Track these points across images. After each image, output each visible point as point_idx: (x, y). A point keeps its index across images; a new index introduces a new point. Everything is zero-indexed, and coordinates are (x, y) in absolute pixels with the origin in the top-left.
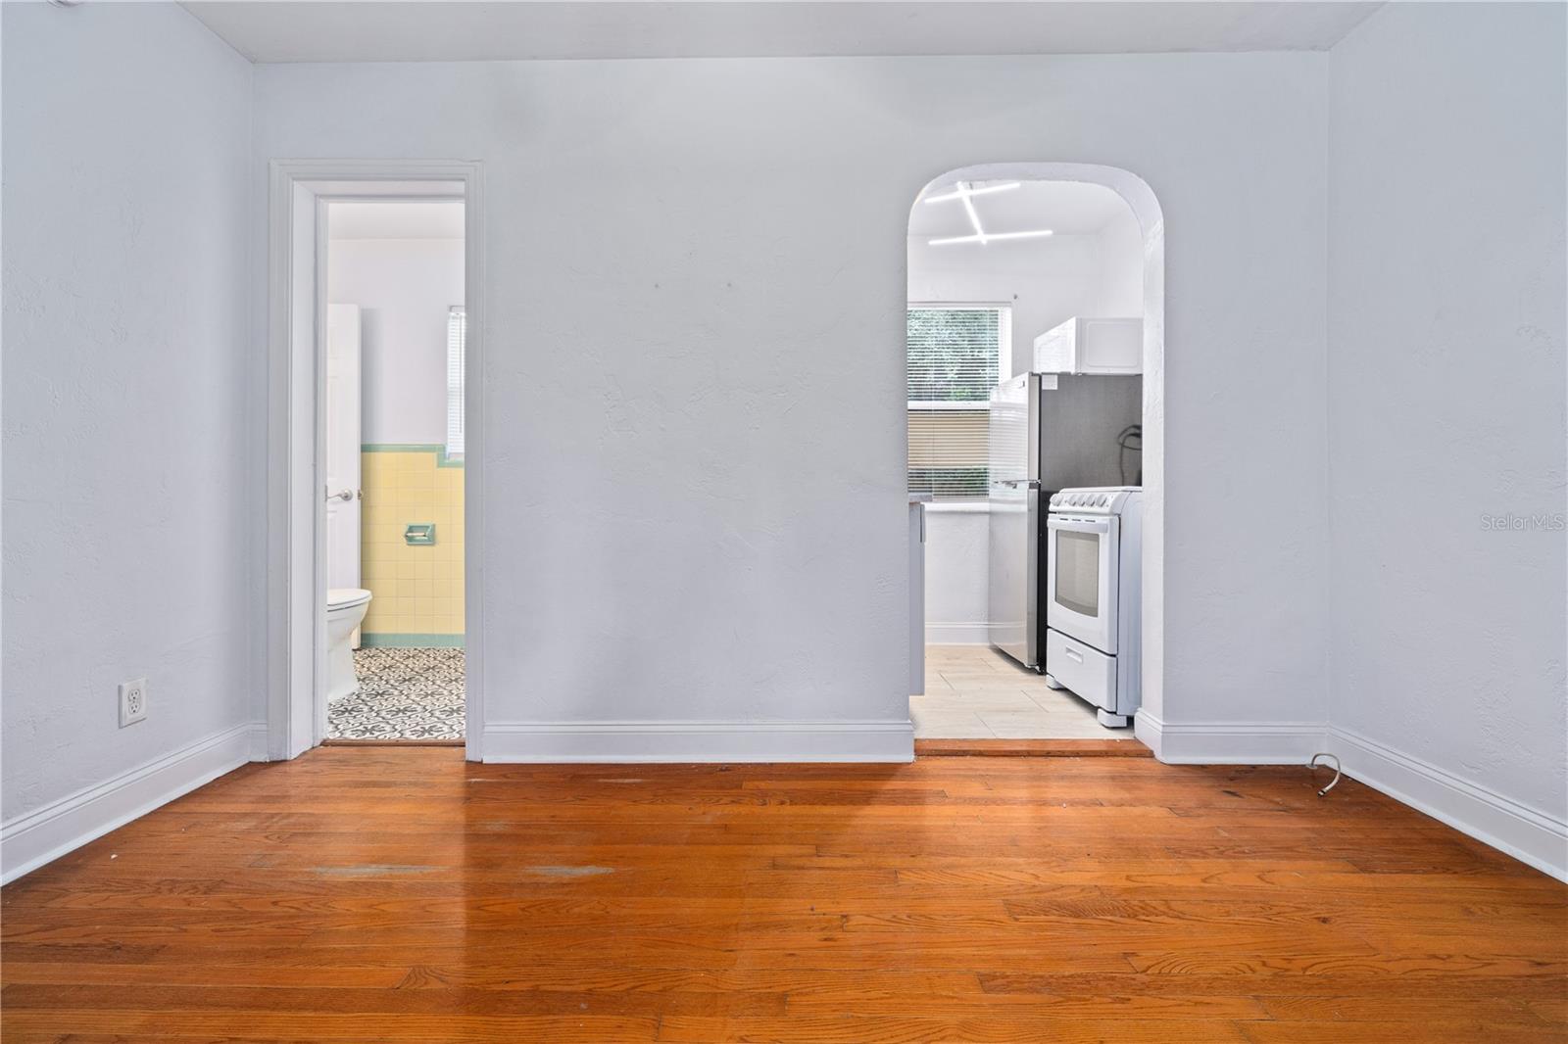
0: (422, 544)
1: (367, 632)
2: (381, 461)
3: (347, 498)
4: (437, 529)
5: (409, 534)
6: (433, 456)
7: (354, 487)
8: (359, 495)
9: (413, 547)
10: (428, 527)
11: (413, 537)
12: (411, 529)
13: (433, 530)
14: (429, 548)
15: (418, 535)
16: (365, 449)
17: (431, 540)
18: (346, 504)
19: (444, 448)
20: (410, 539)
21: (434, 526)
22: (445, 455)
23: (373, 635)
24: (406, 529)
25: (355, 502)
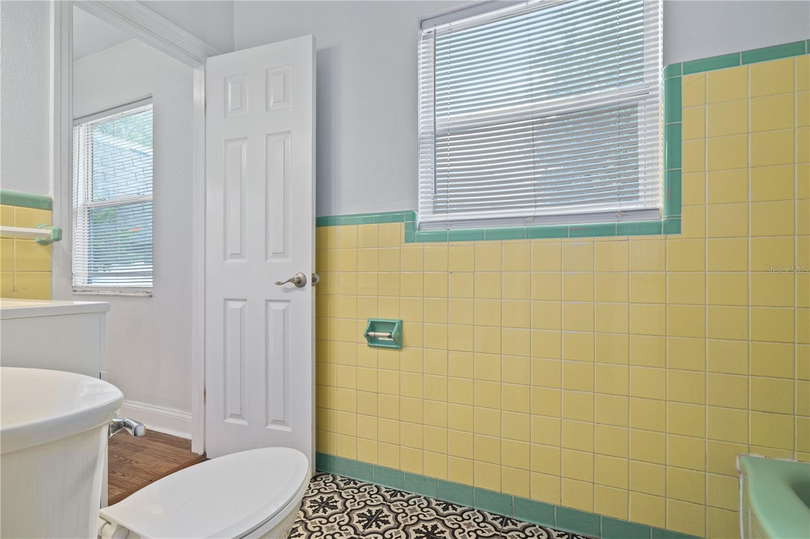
0: (384, 346)
1: (321, 451)
2: (339, 235)
3: (300, 283)
4: (405, 326)
5: (371, 334)
6: (399, 228)
7: (308, 271)
8: (314, 280)
9: (375, 350)
10: (395, 323)
11: (375, 336)
12: (373, 326)
13: (400, 329)
14: (395, 353)
15: (382, 335)
16: (322, 222)
17: (398, 343)
18: (298, 292)
19: (412, 216)
20: (372, 340)
21: (401, 322)
22: (414, 224)
23: (331, 456)
24: (366, 326)
25: (309, 289)
